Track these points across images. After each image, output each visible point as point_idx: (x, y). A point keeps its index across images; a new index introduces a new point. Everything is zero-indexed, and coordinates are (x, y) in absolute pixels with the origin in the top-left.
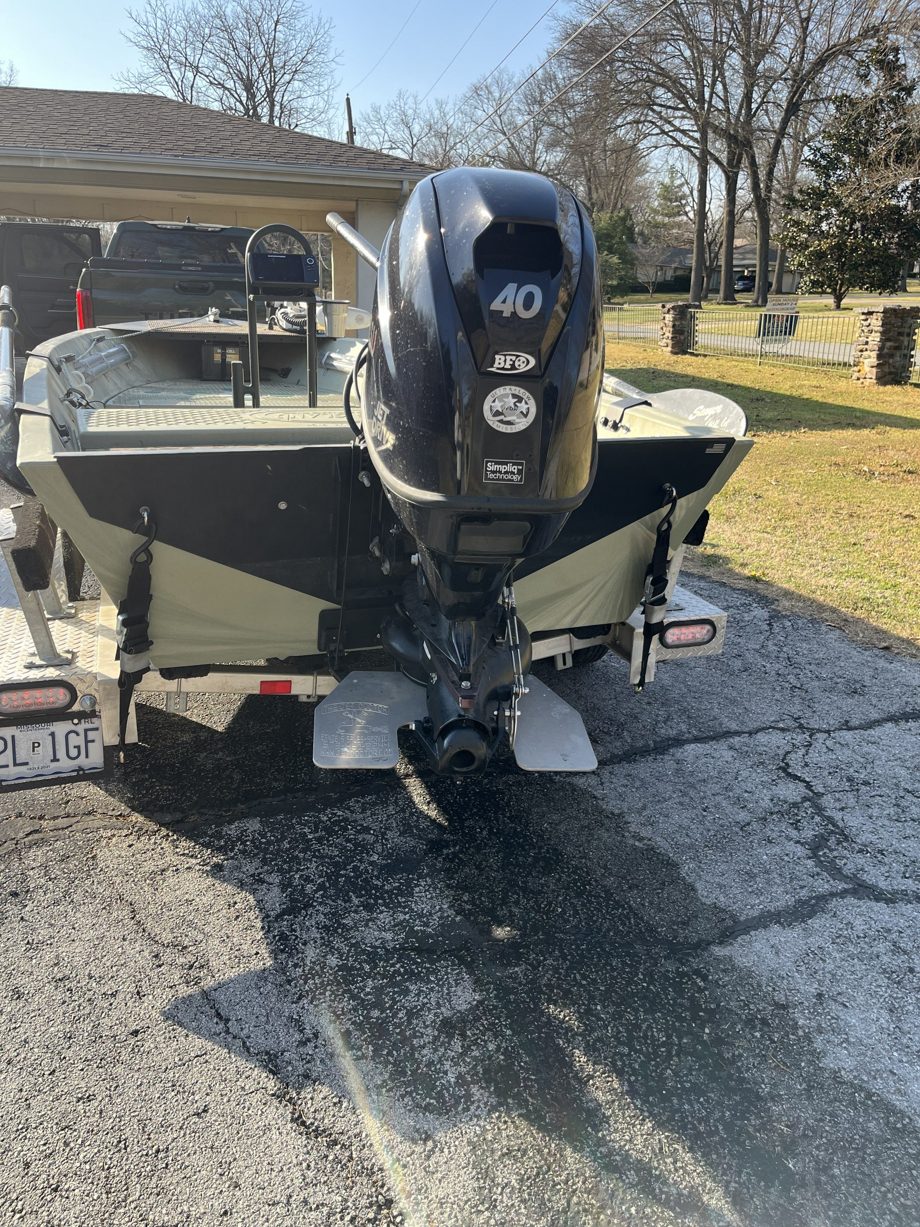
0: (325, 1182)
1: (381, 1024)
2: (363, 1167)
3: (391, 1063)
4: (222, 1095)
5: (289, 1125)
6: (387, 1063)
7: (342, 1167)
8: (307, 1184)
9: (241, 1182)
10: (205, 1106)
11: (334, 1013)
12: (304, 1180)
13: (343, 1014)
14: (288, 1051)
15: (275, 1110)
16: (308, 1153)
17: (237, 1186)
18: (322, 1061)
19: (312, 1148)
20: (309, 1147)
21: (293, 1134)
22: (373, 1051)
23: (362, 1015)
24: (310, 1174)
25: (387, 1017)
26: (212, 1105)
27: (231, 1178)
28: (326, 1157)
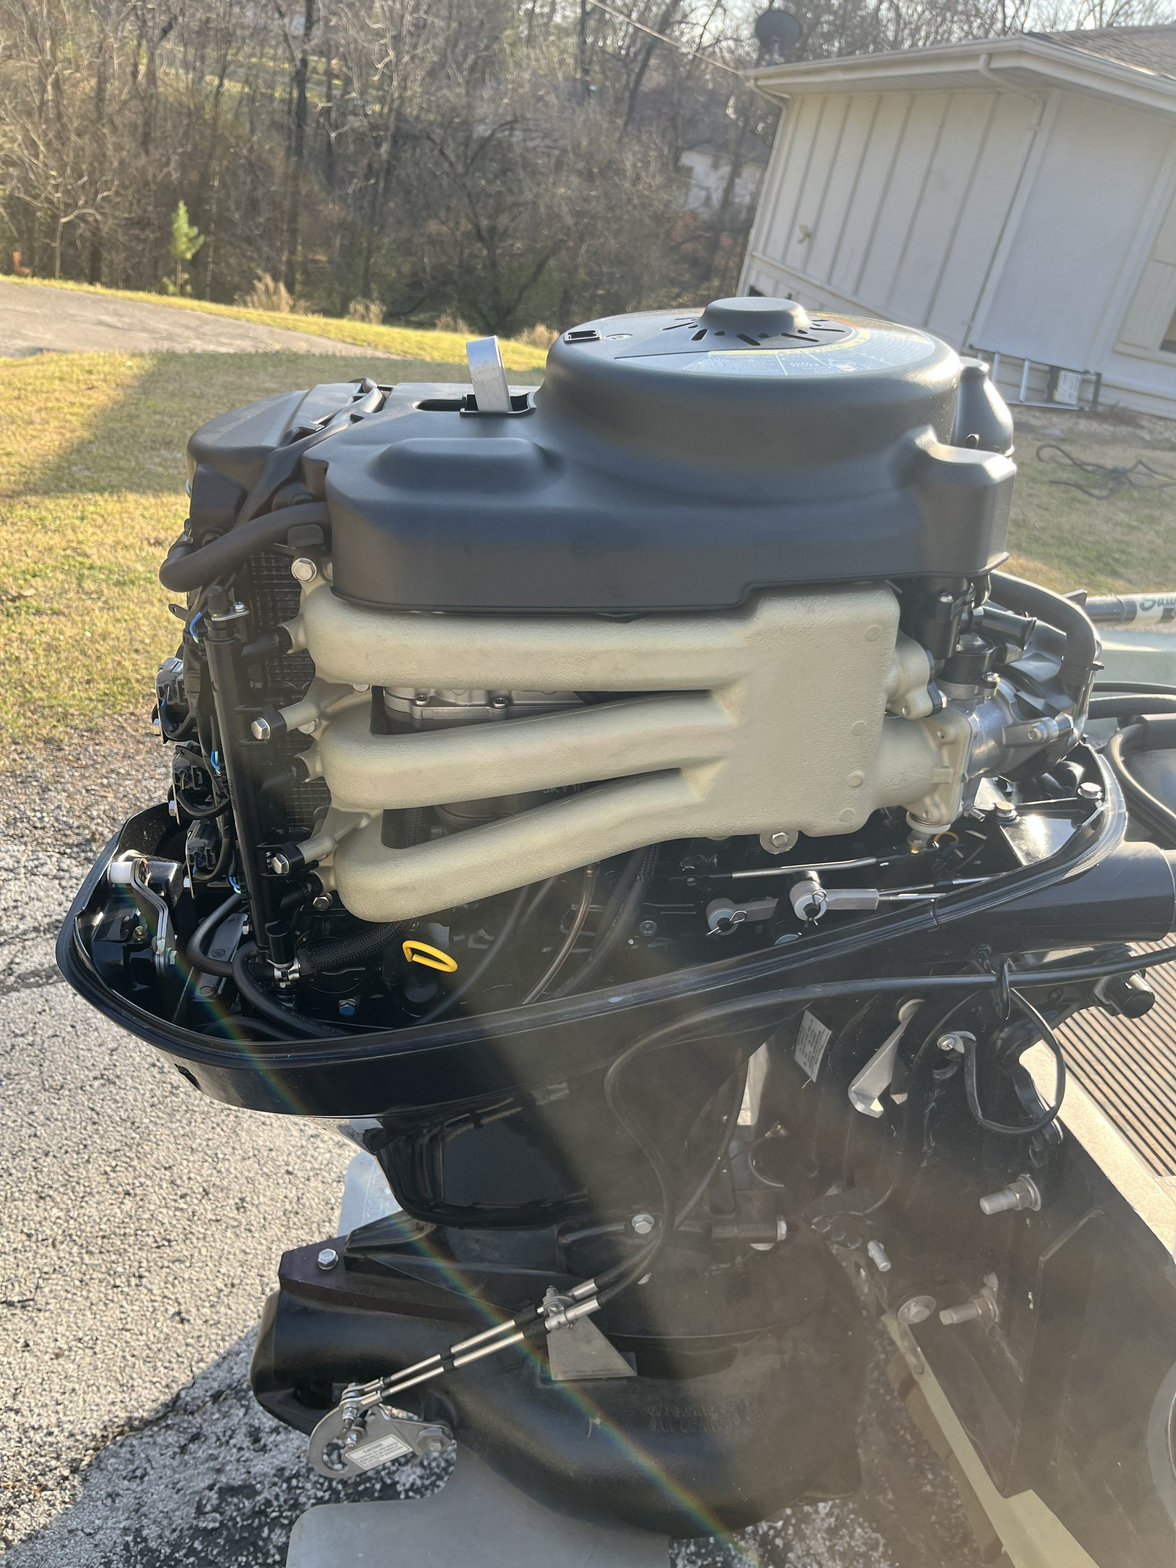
0: (20, 1453)
1: (255, 1544)
2: (23, 1503)
3: (172, 1553)
4: (199, 1337)
5: (123, 1415)
6: (176, 1546)
7: (34, 1475)
8: (25, 1431)
9: (61, 1360)
10: (188, 1321)
11: (297, 1476)
12: (33, 1428)
13: (290, 1489)
14: (245, 1414)
15: (153, 1397)
16: (72, 1435)
17: (57, 1356)
18: (213, 1458)
19: (77, 1441)
20: (80, 1437)
21: (106, 1418)
22: (205, 1528)
23: (281, 1516)
24: (38, 1437)
25: (267, 1555)
26: (187, 1327)
27: (70, 1350)
28: (58, 1458)
